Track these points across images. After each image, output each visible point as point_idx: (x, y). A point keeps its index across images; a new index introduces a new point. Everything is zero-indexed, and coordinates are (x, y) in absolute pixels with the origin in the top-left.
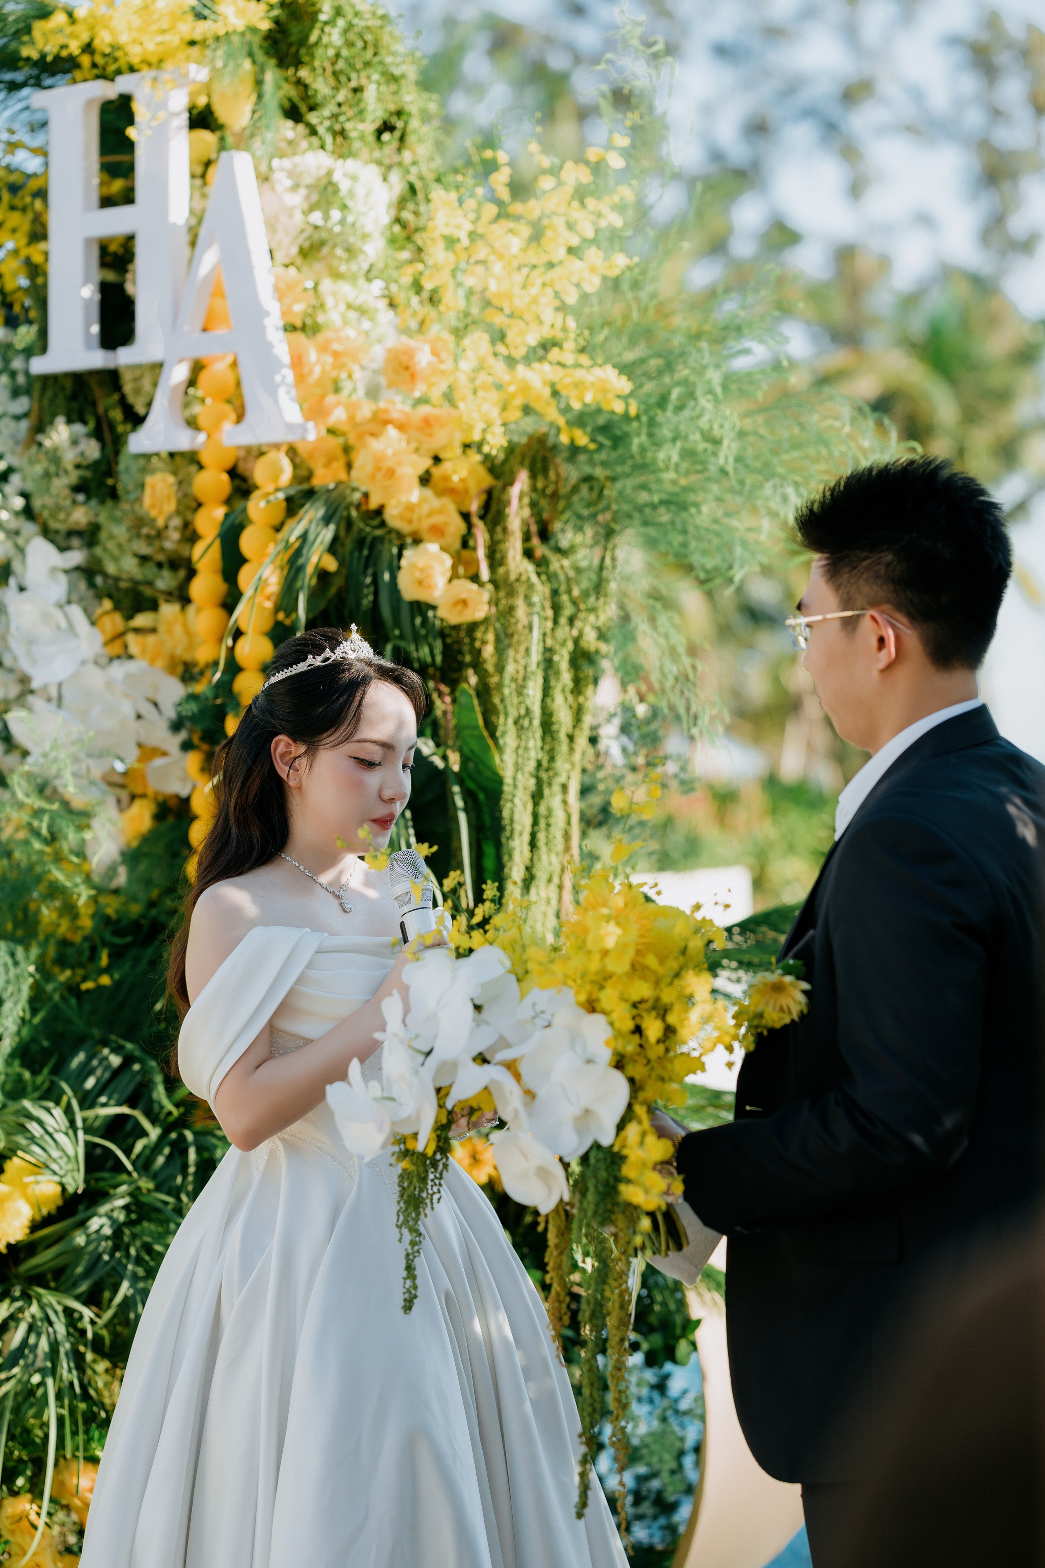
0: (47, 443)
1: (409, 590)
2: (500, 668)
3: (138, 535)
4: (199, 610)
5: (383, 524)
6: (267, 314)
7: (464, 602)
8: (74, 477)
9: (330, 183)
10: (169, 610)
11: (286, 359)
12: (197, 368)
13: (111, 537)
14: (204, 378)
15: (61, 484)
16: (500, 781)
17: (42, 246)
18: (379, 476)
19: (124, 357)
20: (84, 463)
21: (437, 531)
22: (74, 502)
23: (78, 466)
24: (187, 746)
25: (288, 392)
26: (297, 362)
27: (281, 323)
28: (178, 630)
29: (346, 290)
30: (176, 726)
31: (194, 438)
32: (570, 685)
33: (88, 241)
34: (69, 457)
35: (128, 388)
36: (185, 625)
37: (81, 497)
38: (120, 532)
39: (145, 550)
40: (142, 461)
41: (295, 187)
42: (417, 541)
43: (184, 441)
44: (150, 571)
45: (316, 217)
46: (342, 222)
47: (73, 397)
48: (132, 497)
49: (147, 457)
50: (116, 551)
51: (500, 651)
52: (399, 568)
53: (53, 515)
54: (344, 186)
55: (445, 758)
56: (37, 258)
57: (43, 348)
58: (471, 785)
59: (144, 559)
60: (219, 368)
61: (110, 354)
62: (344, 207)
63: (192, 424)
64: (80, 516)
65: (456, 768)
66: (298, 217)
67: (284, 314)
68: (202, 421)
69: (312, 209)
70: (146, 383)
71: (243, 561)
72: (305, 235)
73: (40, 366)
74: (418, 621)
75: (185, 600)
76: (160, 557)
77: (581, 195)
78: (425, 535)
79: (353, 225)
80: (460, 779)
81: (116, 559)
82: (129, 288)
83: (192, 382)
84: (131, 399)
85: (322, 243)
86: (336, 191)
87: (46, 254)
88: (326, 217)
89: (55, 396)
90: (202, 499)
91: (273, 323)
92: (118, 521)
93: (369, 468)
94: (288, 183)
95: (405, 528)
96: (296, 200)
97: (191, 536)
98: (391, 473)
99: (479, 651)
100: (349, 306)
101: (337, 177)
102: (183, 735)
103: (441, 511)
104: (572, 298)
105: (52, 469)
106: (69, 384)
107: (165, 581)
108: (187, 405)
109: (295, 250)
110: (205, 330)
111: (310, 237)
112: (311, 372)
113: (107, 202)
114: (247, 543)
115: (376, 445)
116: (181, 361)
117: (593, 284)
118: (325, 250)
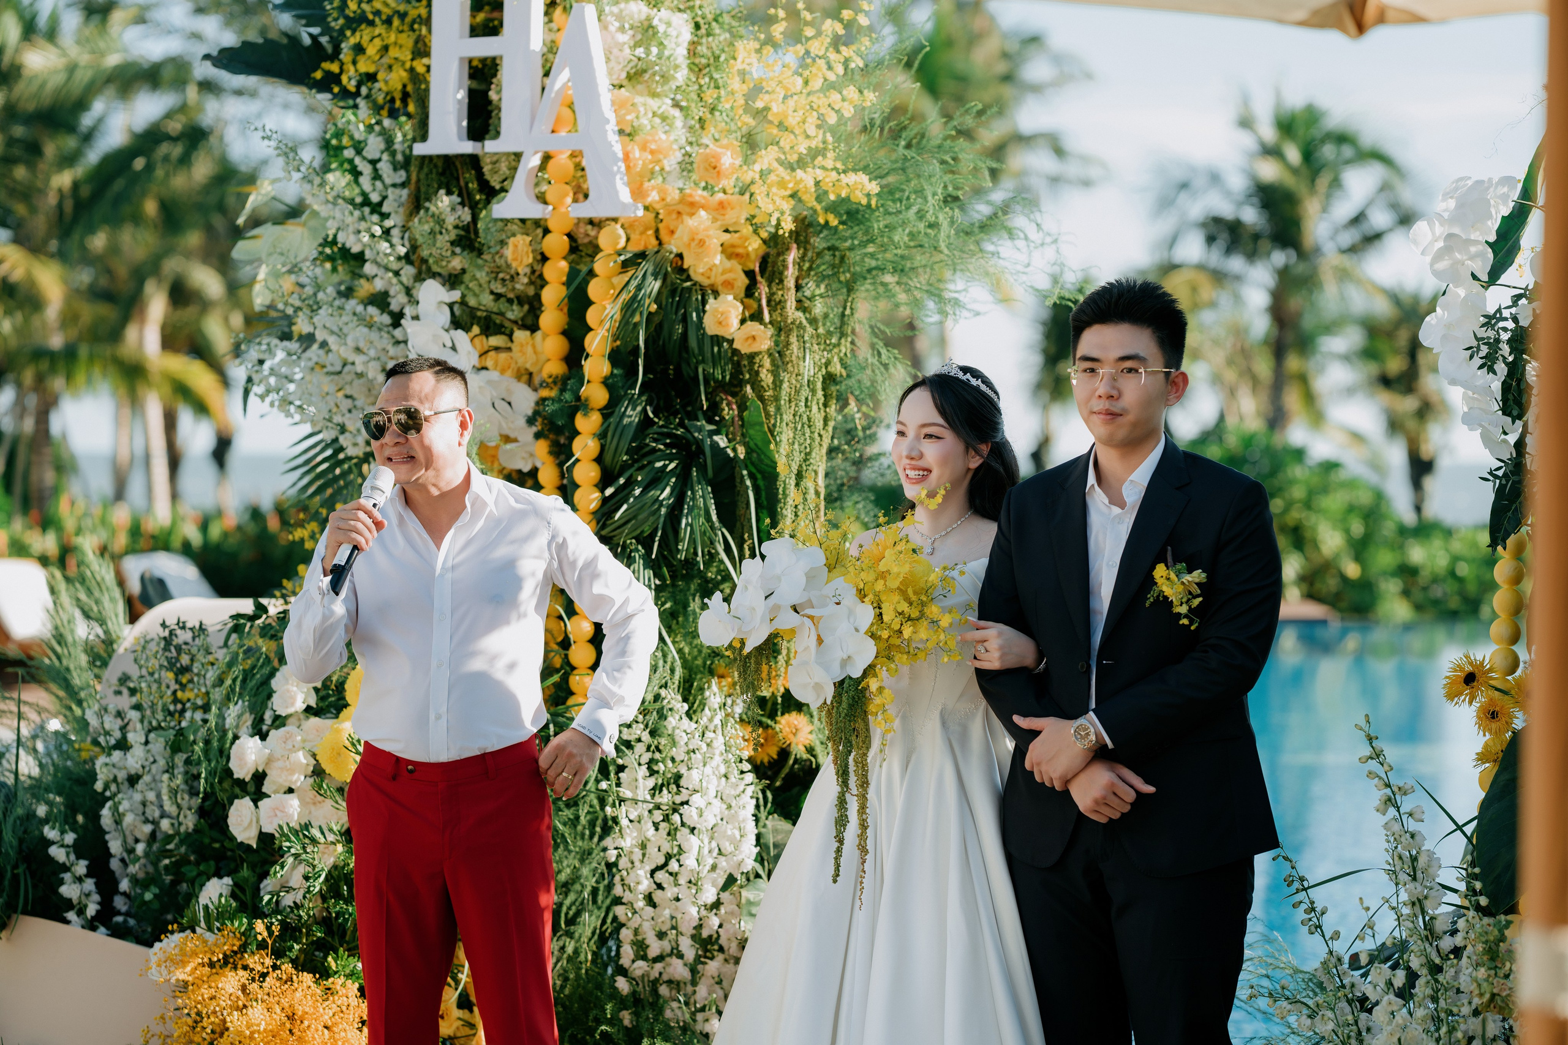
0: (433, 208)
1: (711, 326)
2: (777, 384)
3: (496, 279)
4: (545, 336)
5: (689, 278)
6: (608, 121)
7: (754, 338)
8: (453, 235)
9: (651, 26)
10: (520, 335)
11: (620, 155)
12: (547, 158)
13: (474, 278)
14: (551, 164)
15: (443, 241)
16: (774, 465)
17: (425, 61)
18: (693, 244)
19: (491, 146)
20: (461, 225)
21: (729, 285)
22: (454, 253)
23: (456, 227)
24: (538, 436)
25: (621, 179)
26: (627, 157)
27: (616, 129)
28: (529, 350)
29: (654, 104)
30: (531, 421)
31: (544, 210)
32: (822, 400)
33: (462, 59)
34: (450, 220)
35: (486, 169)
36: (534, 346)
37: (458, 250)
38: (482, 275)
39: (500, 289)
40: (500, 224)
41: (622, 29)
42: (716, 294)
43: (535, 211)
44: (502, 305)
45: (640, 51)
46: (660, 56)
47: (443, 174)
48: (493, 250)
49: (506, 221)
50: (477, 289)
51: (775, 373)
52: (704, 312)
53: (436, 262)
54: (661, 28)
55: (734, 450)
56: (421, 69)
57: (424, 137)
58: (754, 470)
59: (498, 296)
60: (562, 160)
61: (479, 145)
62: (661, 44)
63: (542, 199)
64: (456, 263)
65: (742, 457)
66: (627, 51)
67: (618, 123)
68: (549, 197)
69: (637, 45)
70: (504, 167)
71: (590, 303)
72: (632, 64)
73: (420, 149)
74: (716, 349)
75: (534, 328)
76: (511, 295)
77: (837, 43)
78: (720, 289)
79: (669, 58)
80: (746, 463)
81: (476, 295)
82: (493, 95)
83: (543, 167)
84: (488, 176)
85: (645, 71)
86: (655, 33)
87: (428, 68)
88: (648, 53)
89: (431, 172)
90: (548, 254)
91: (612, 127)
92: (480, 268)
93: (686, 239)
94: (617, 24)
95: (705, 282)
96: (624, 38)
97: (539, 281)
98: (702, 243)
99: (757, 373)
100: (654, 114)
101: (655, 22)
102: (534, 429)
103: (730, 271)
104: (832, 119)
105: (437, 228)
106: (440, 164)
107: (515, 313)
108: (537, 185)
109: (624, 75)
110: (553, 132)
111: (636, 66)
112: (635, 165)
113: (476, 31)
114: (594, 289)
115: (690, 222)
116: (536, 153)
117: (848, 112)
118: (647, 76)
